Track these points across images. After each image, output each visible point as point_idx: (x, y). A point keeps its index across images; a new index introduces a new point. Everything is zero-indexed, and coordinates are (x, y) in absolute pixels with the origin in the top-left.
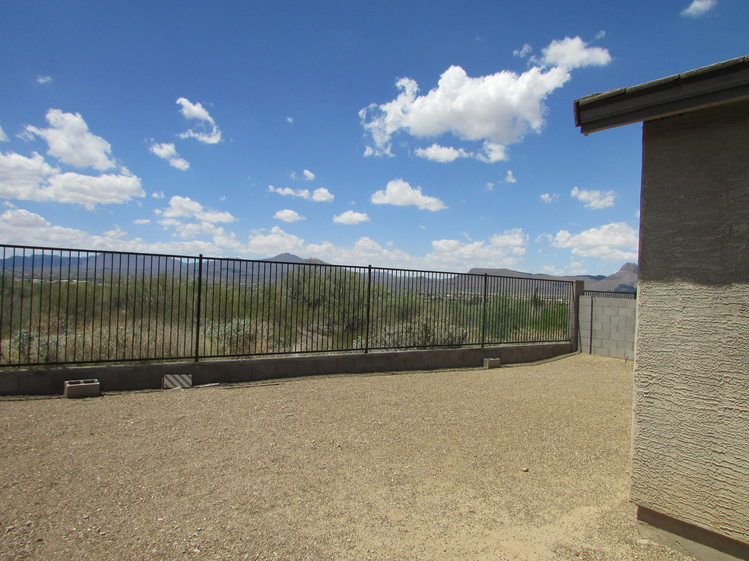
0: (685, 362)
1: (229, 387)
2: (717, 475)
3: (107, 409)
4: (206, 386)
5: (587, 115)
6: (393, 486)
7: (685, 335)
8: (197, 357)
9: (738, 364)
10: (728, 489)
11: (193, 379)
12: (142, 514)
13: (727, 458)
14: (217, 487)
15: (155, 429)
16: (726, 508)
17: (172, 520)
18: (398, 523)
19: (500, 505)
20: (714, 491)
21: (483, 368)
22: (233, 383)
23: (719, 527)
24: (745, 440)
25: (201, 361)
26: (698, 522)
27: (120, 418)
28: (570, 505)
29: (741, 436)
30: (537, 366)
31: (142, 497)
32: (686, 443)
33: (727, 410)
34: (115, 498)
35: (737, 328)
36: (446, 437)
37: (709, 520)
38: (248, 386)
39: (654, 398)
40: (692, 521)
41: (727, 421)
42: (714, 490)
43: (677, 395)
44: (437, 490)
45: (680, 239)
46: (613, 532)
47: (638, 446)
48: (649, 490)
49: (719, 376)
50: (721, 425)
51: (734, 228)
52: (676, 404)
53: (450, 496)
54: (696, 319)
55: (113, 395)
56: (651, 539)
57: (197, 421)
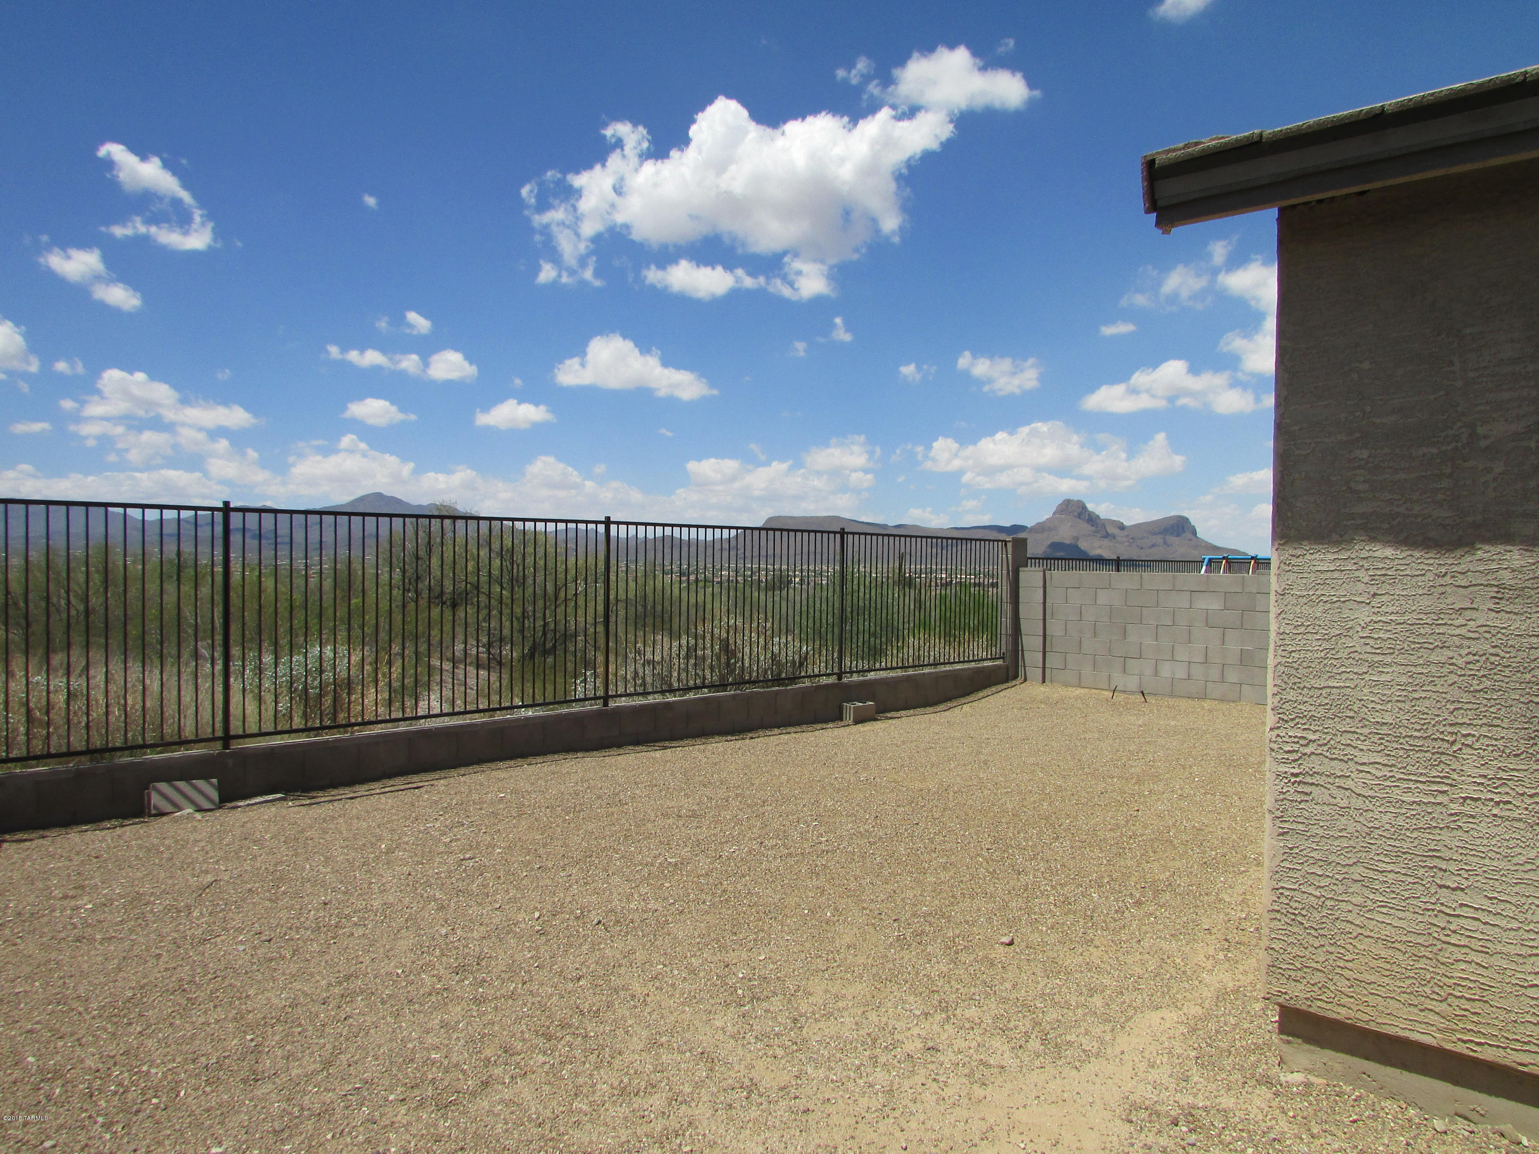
0: (1379, 707)
1: (308, 802)
2: (1450, 933)
3: (16, 876)
4: (253, 801)
5: (1171, 189)
6: (744, 1005)
7: (1378, 651)
8: (227, 738)
9: (1490, 707)
10: (1473, 961)
11: (220, 789)
12: (167, 1142)
13: (1468, 899)
14: (337, 1052)
15: (150, 916)
16: (1468, 999)
17: (248, 1148)
18: (781, 1094)
19: (984, 1025)
20: (1442, 967)
21: (843, 723)
22: (315, 790)
23: (1454, 1039)
24: (1505, 859)
25: (236, 745)
26: (1410, 1030)
27: (54, 898)
28: (1122, 1012)
29: (1497, 853)
30: (947, 713)
31: (155, 1097)
32: (1382, 872)
33: (1468, 801)
34: (85, 1106)
35: (1488, 636)
36: (821, 881)
37: (1432, 1025)
38: (351, 795)
39: (1312, 784)
40: (1397, 1029)
41: (1468, 825)
42: (1443, 964)
43: (1361, 775)
44: (840, 1004)
45: (1365, 454)
46: (1227, 1062)
47: (1281, 884)
48: (1305, 973)
49: (1452, 733)
50: (1455, 833)
51: (1480, 430)
52: (1359, 795)
53: (873, 1016)
54: (1401, 619)
55: (25, 840)
56: (1309, 1071)
57: (250, 890)
